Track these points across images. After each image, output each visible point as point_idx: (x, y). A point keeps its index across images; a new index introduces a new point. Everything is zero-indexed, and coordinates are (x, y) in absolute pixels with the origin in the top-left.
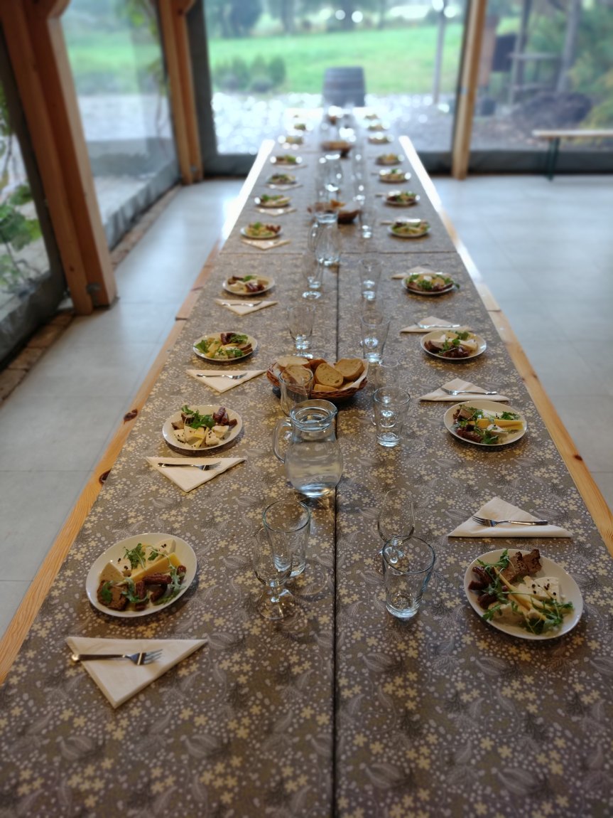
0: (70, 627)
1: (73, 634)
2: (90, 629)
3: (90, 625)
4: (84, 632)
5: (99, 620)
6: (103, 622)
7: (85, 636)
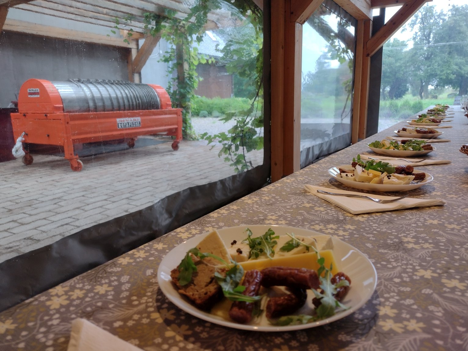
0: (103, 308)
1: (97, 321)
2: (130, 323)
3: (136, 317)
4: (117, 324)
5: (155, 315)
6: (160, 321)
7: (114, 331)
